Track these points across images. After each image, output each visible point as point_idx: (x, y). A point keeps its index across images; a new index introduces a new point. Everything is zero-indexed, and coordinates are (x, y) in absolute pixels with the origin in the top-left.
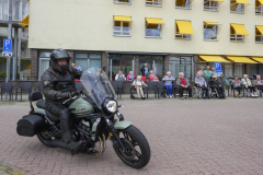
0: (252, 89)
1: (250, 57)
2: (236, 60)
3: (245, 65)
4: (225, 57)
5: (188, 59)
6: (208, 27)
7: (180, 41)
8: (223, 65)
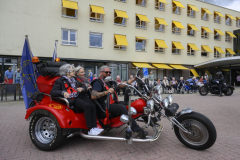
0: (169, 88)
1: (169, 65)
2: (159, 66)
3: (165, 71)
4: (151, 64)
5: (124, 65)
6: (139, 41)
7: (117, 51)
8: (149, 70)
